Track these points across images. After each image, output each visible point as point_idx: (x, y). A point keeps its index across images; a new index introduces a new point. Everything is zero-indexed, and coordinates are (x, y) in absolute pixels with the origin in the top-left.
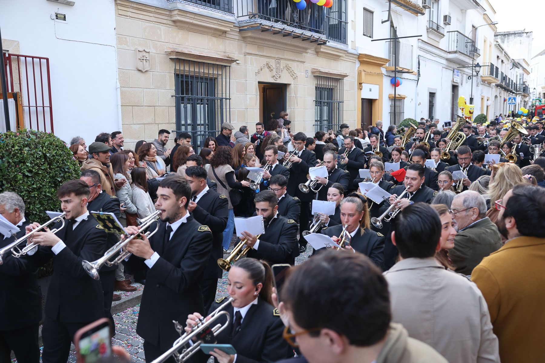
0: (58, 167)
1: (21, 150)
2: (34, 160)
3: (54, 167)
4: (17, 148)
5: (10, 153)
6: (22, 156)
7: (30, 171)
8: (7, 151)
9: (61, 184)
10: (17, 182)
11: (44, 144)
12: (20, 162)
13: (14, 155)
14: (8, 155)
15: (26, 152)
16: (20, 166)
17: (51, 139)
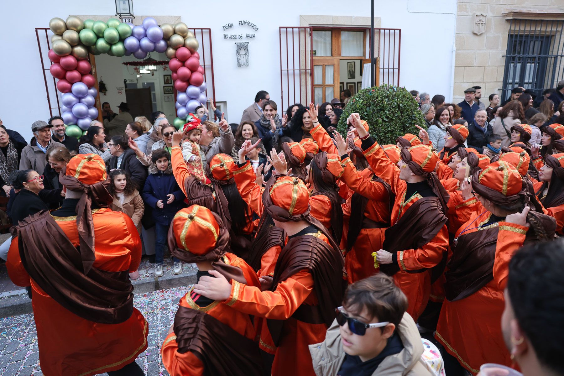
0: (407, 115)
1: (382, 100)
2: (391, 109)
3: (404, 115)
4: (380, 99)
5: (375, 103)
6: (383, 105)
7: (387, 117)
8: (373, 101)
9: (408, 129)
10: (377, 125)
11: (399, 96)
12: (381, 110)
13: (378, 104)
14: (373, 104)
15: (386, 102)
16: (381, 113)
17: (404, 93)
